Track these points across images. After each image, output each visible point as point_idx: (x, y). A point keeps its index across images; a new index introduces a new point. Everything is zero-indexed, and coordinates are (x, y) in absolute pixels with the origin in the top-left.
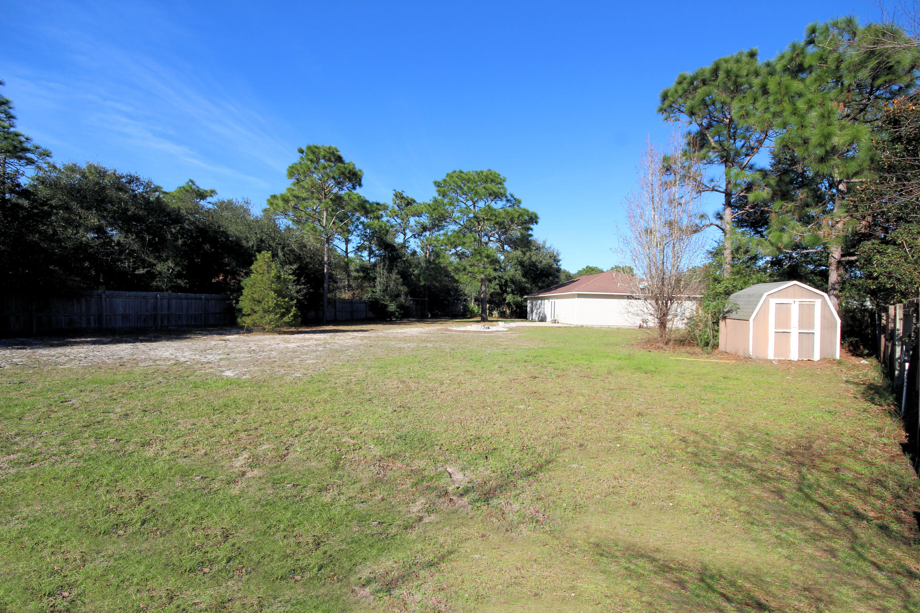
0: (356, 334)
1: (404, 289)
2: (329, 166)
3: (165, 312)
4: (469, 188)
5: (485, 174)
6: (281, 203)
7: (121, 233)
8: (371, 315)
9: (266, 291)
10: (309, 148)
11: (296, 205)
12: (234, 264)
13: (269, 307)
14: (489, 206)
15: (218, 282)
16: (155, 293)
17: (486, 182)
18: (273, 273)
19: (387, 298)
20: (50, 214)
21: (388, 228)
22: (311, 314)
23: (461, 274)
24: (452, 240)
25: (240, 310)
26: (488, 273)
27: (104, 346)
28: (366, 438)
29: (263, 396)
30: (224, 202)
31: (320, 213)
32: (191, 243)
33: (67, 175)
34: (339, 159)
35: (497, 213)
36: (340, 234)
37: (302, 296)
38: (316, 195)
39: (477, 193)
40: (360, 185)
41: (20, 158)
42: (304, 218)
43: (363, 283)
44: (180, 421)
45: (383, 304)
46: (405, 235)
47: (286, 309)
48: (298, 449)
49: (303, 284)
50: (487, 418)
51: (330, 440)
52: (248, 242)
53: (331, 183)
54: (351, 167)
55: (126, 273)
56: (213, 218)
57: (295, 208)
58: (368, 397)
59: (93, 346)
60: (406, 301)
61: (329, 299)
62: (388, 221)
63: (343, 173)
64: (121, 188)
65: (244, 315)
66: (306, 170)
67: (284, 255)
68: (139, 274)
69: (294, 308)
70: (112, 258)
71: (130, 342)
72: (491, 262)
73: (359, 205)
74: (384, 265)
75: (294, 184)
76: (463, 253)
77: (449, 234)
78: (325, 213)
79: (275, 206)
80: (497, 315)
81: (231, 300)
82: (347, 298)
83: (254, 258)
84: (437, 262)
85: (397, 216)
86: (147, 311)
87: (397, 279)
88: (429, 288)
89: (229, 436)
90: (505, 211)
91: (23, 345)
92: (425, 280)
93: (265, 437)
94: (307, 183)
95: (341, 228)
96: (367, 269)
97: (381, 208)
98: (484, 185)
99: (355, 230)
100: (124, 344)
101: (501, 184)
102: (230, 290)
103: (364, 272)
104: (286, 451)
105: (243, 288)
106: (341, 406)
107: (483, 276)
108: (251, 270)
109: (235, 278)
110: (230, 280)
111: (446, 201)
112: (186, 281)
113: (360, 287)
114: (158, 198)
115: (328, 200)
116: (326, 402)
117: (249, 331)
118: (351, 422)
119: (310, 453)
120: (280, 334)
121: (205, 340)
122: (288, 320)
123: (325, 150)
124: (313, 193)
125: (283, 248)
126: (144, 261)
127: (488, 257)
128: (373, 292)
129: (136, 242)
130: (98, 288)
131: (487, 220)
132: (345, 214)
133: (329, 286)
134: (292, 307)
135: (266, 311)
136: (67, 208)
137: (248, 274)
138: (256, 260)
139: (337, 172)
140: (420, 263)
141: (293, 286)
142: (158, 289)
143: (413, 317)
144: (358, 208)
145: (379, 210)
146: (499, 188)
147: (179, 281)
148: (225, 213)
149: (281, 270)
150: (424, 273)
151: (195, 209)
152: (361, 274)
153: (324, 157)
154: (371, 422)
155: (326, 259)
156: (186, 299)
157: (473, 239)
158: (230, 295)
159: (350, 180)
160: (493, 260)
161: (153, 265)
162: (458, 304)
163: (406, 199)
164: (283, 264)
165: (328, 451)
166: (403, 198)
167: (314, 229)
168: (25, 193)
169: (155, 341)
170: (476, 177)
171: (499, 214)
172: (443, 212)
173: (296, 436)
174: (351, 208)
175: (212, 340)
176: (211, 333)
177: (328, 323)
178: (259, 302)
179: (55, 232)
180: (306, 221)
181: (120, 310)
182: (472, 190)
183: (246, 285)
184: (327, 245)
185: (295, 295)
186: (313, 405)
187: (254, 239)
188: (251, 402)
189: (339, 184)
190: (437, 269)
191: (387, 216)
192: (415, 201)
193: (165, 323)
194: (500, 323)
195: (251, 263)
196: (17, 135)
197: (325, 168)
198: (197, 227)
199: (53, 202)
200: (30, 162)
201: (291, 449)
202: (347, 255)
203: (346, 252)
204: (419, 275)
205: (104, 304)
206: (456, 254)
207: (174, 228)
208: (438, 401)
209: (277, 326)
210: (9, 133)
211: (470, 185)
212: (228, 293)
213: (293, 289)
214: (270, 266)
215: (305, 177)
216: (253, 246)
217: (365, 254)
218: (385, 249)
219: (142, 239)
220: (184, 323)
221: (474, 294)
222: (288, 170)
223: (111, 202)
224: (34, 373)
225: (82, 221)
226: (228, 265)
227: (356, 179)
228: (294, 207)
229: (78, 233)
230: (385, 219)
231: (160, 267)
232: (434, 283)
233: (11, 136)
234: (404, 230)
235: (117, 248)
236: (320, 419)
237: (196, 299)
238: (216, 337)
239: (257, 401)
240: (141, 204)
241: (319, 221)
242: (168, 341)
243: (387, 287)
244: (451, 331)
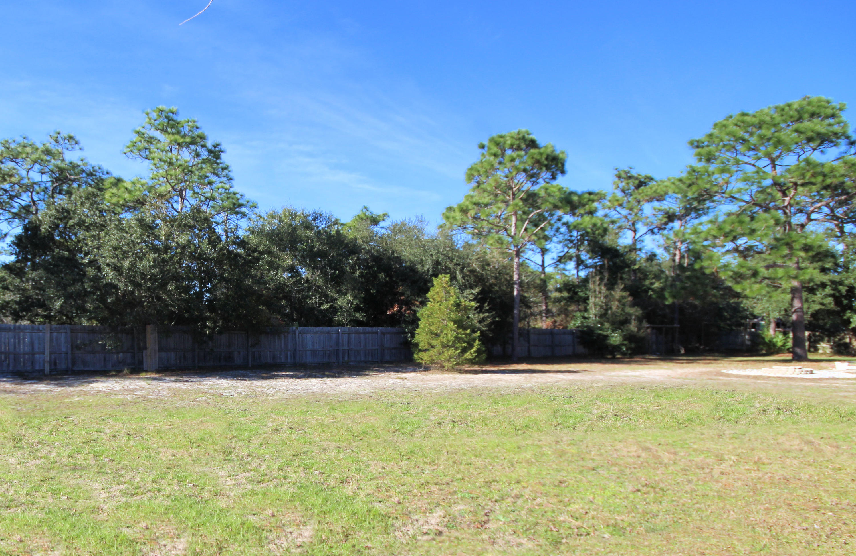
0: (560, 376)
1: (635, 312)
2: (518, 156)
3: (346, 348)
4: (762, 137)
5: (796, 106)
6: (458, 215)
7: (309, 270)
8: (580, 349)
9: (444, 322)
10: (492, 140)
11: (476, 214)
12: (409, 293)
13: (448, 341)
14: (808, 162)
15: (393, 314)
16: (337, 328)
17: (800, 119)
18: (452, 300)
19: (607, 325)
20: (258, 259)
21: (605, 225)
22: (498, 349)
23: (746, 283)
24: (728, 228)
25: (417, 345)
26: (807, 277)
27: (299, 380)
28: (595, 522)
29: (451, 446)
30: (397, 225)
31: (507, 220)
32: (366, 273)
33: (269, 222)
34: (533, 144)
35: (826, 170)
36: (534, 242)
37: (486, 326)
38: (501, 197)
39: (779, 142)
40: (563, 172)
41: (237, 213)
42: (486, 230)
43: (568, 306)
44: (370, 462)
45: (600, 334)
46: (635, 231)
47: (468, 343)
48: (501, 518)
49: (487, 311)
50: (827, 529)
51: (543, 515)
52: (423, 266)
53: (522, 177)
54: (549, 151)
55: (312, 309)
56: (386, 244)
57: (476, 218)
58: (591, 464)
59: (291, 380)
60: (639, 329)
61: (520, 329)
62: (606, 216)
63: (538, 162)
64: (308, 227)
65: (420, 350)
66: (488, 167)
67: (463, 278)
68: (324, 310)
69: (477, 342)
70: (303, 295)
71: (319, 377)
72: (813, 257)
73: (561, 200)
74: (601, 279)
75: (474, 189)
76: (749, 249)
77: (720, 219)
78: (514, 219)
79: (451, 220)
80: (828, 351)
81: (406, 333)
82: (544, 327)
83: (429, 284)
84: (697, 266)
85: (620, 205)
86: (331, 346)
87: (623, 297)
88: (681, 310)
89: (420, 487)
90: (846, 163)
91: (245, 377)
92: (674, 297)
93: (459, 496)
94: (490, 184)
95: (536, 234)
96: (574, 286)
97: (596, 198)
98: (795, 126)
99: (554, 235)
100: (314, 379)
101: (833, 116)
102: (405, 322)
103: (569, 291)
104: (486, 518)
105: (419, 320)
106: (551, 472)
107: (795, 283)
108: (426, 298)
109: (410, 309)
110: (405, 311)
111: (712, 168)
112: (363, 314)
113: (565, 312)
114: (338, 231)
115: (517, 201)
116: (529, 462)
117: (427, 369)
118: (569, 495)
119: (517, 526)
120: (461, 373)
121: (383, 377)
122: (470, 357)
123: (512, 137)
124: (496, 195)
125: (462, 270)
126: (326, 296)
127: (807, 248)
128: (584, 318)
129: (321, 278)
130: (293, 325)
131: (803, 185)
132: (540, 215)
133: (520, 311)
134: (474, 340)
135: (445, 346)
136: (269, 252)
137: (423, 303)
138: (433, 286)
139: (530, 162)
140: (662, 272)
141: (474, 314)
142: (340, 324)
143: (653, 353)
144: (560, 204)
145: (593, 201)
146: (830, 125)
147: (357, 315)
148: (398, 237)
149: (460, 296)
150: (672, 286)
151: (370, 237)
152: (565, 294)
153: (511, 147)
154: (599, 500)
155: (515, 277)
156: (364, 333)
157: (772, 222)
158: (405, 328)
159: (548, 167)
160: (818, 254)
161: (334, 300)
162: (741, 332)
163: (636, 178)
164: (462, 288)
165: (541, 529)
166: (630, 177)
167: (500, 241)
168: (242, 243)
169: (339, 377)
170: (776, 115)
171: (832, 170)
172: (708, 186)
173: (496, 501)
174: (551, 206)
175: (389, 378)
176: (387, 370)
177: (520, 361)
178: (437, 335)
179: (262, 274)
180: (489, 231)
181: (309, 346)
182: (769, 140)
183: (422, 315)
184: (516, 260)
185: (478, 325)
186: (513, 465)
187: (430, 261)
188: (439, 452)
189: (532, 177)
190: (698, 278)
191: (604, 208)
192: (651, 179)
193: (346, 358)
194: (837, 363)
195: (428, 290)
196: (235, 194)
197: (513, 160)
198: (372, 256)
199: (261, 248)
200: (244, 215)
201: (492, 516)
202: (543, 269)
203: (543, 266)
204: (662, 289)
205: (297, 340)
206: (736, 250)
207: (352, 259)
208: (717, 487)
209: (458, 364)
210: (229, 194)
211: (764, 131)
212: (404, 325)
213: (475, 318)
214: (448, 292)
215: (488, 177)
216: (428, 271)
217: (571, 265)
218: (602, 257)
219: (325, 274)
220: (363, 359)
221: (775, 315)
222: (467, 173)
223: (301, 241)
224: (254, 402)
225: (280, 263)
226: (402, 294)
227: (556, 165)
228: (474, 218)
229: (277, 274)
230: (600, 213)
231: (341, 301)
232: (691, 300)
233: (232, 195)
234: (633, 224)
235: (306, 285)
236: (524, 484)
237: (373, 333)
238: (393, 375)
239: (444, 451)
240: (324, 239)
241: (506, 230)
242: (349, 377)
243: (606, 310)
244: (728, 375)
